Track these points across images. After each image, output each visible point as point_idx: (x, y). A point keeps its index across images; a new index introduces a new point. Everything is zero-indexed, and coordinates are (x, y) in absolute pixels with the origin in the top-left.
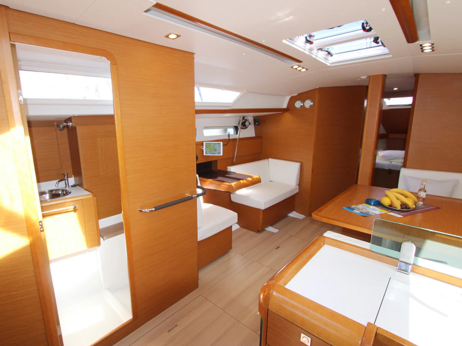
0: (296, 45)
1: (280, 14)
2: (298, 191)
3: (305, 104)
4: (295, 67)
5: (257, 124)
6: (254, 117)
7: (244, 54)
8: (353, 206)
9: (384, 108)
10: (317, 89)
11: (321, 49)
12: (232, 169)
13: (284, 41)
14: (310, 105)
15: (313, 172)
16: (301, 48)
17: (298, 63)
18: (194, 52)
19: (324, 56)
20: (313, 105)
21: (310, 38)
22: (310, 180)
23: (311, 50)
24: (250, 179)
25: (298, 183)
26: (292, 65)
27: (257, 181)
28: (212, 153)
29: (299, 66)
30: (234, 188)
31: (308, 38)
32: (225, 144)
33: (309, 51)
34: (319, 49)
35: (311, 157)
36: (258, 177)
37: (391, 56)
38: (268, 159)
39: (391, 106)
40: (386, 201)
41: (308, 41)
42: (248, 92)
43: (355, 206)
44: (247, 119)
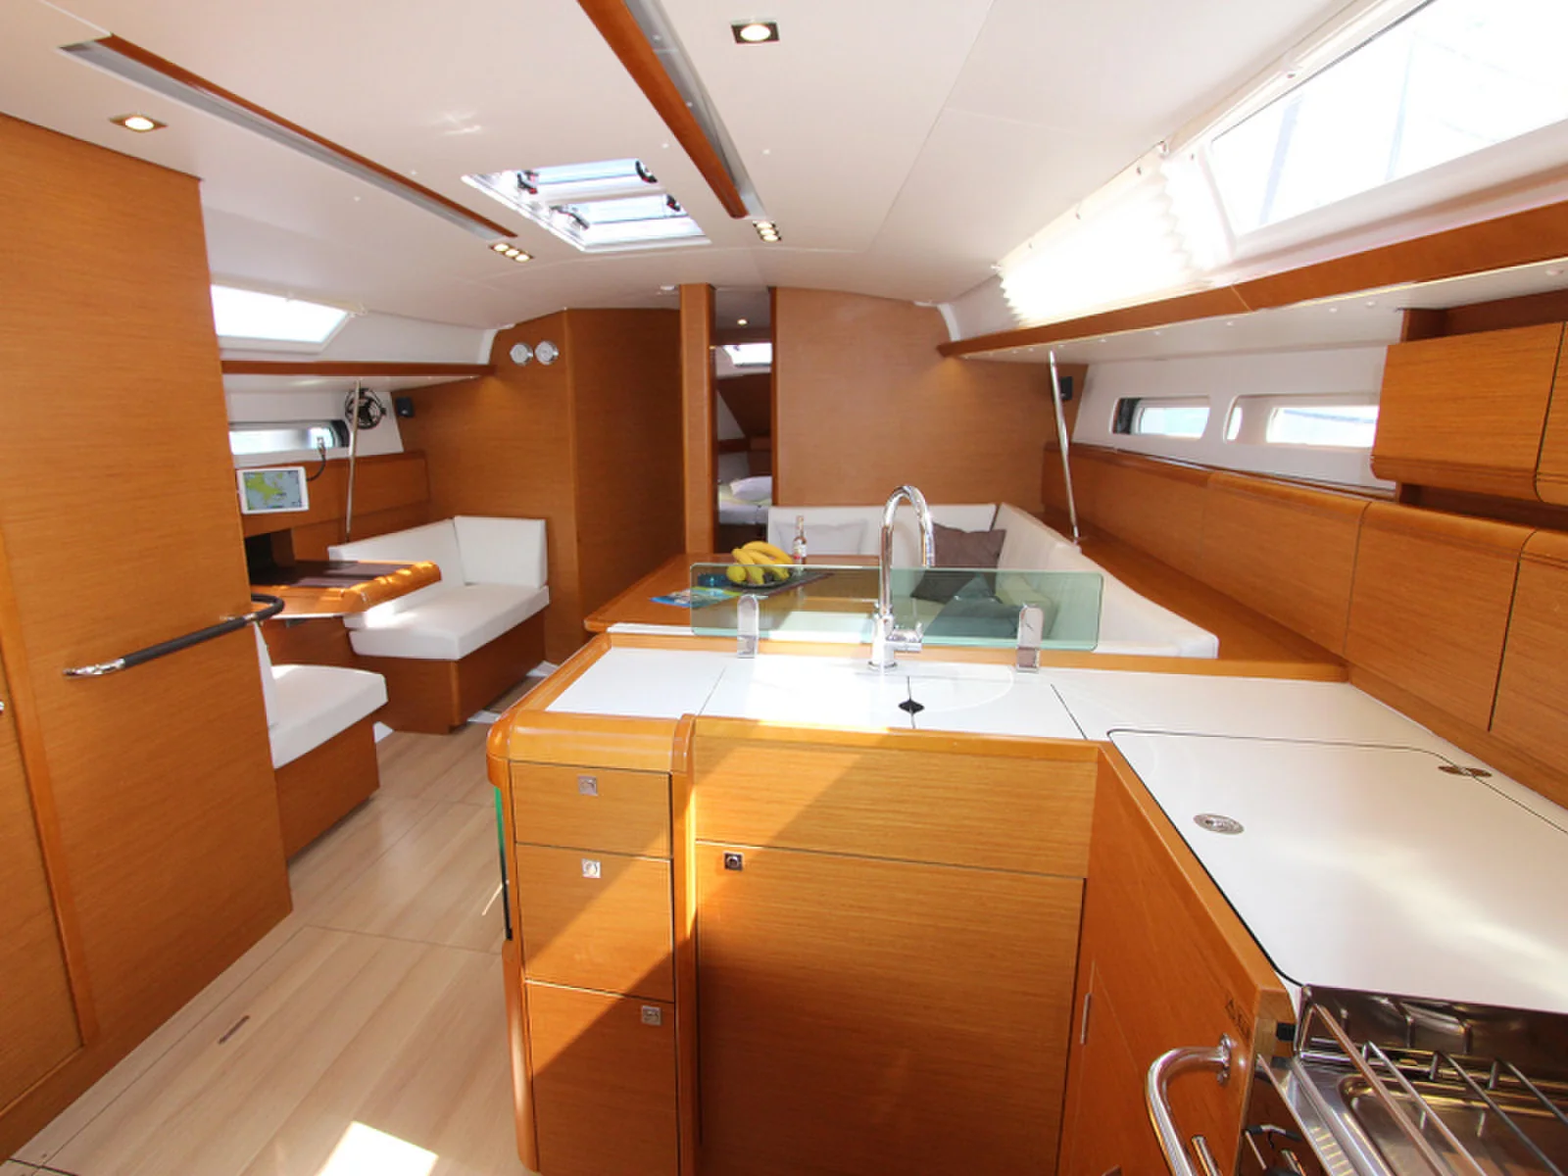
0: (497, 192)
1: (451, 118)
2: (548, 602)
3: (537, 351)
4: (501, 247)
5: (404, 412)
6: (393, 393)
7: (357, 199)
8: (674, 594)
9: (722, 372)
10: (562, 312)
11: (559, 209)
12: (346, 553)
13: (466, 179)
14: (549, 357)
15: (579, 540)
16: (508, 199)
17: (505, 238)
18: (199, 175)
19: (569, 227)
20: (558, 357)
21: (529, 179)
22: (575, 567)
23: (534, 207)
24: (407, 572)
25: (545, 578)
26: (491, 242)
27: (432, 577)
28: (271, 503)
29: (511, 247)
30: (363, 602)
31: (524, 178)
32: (313, 475)
33: (530, 209)
34: (553, 208)
35: (570, 502)
36: (430, 565)
37: (707, 242)
38: (451, 518)
39: (742, 366)
40: (736, 573)
41: (523, 186)
42: (372, 311)
43: (678, 593)
44: (373, 397)
